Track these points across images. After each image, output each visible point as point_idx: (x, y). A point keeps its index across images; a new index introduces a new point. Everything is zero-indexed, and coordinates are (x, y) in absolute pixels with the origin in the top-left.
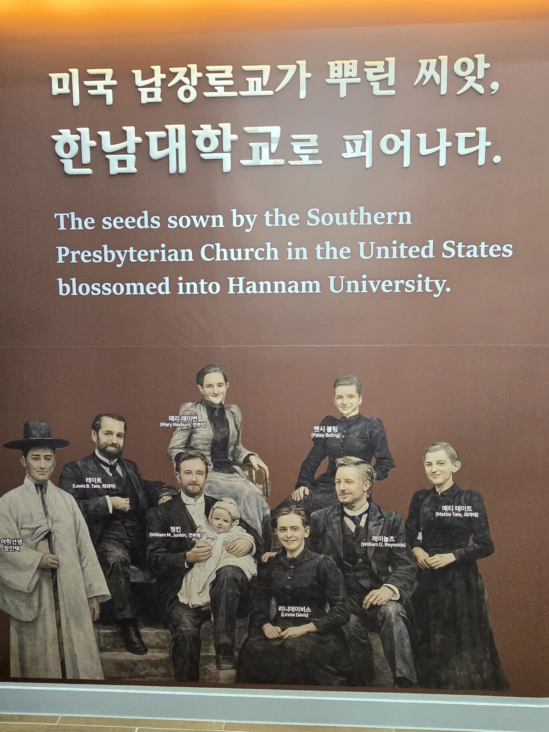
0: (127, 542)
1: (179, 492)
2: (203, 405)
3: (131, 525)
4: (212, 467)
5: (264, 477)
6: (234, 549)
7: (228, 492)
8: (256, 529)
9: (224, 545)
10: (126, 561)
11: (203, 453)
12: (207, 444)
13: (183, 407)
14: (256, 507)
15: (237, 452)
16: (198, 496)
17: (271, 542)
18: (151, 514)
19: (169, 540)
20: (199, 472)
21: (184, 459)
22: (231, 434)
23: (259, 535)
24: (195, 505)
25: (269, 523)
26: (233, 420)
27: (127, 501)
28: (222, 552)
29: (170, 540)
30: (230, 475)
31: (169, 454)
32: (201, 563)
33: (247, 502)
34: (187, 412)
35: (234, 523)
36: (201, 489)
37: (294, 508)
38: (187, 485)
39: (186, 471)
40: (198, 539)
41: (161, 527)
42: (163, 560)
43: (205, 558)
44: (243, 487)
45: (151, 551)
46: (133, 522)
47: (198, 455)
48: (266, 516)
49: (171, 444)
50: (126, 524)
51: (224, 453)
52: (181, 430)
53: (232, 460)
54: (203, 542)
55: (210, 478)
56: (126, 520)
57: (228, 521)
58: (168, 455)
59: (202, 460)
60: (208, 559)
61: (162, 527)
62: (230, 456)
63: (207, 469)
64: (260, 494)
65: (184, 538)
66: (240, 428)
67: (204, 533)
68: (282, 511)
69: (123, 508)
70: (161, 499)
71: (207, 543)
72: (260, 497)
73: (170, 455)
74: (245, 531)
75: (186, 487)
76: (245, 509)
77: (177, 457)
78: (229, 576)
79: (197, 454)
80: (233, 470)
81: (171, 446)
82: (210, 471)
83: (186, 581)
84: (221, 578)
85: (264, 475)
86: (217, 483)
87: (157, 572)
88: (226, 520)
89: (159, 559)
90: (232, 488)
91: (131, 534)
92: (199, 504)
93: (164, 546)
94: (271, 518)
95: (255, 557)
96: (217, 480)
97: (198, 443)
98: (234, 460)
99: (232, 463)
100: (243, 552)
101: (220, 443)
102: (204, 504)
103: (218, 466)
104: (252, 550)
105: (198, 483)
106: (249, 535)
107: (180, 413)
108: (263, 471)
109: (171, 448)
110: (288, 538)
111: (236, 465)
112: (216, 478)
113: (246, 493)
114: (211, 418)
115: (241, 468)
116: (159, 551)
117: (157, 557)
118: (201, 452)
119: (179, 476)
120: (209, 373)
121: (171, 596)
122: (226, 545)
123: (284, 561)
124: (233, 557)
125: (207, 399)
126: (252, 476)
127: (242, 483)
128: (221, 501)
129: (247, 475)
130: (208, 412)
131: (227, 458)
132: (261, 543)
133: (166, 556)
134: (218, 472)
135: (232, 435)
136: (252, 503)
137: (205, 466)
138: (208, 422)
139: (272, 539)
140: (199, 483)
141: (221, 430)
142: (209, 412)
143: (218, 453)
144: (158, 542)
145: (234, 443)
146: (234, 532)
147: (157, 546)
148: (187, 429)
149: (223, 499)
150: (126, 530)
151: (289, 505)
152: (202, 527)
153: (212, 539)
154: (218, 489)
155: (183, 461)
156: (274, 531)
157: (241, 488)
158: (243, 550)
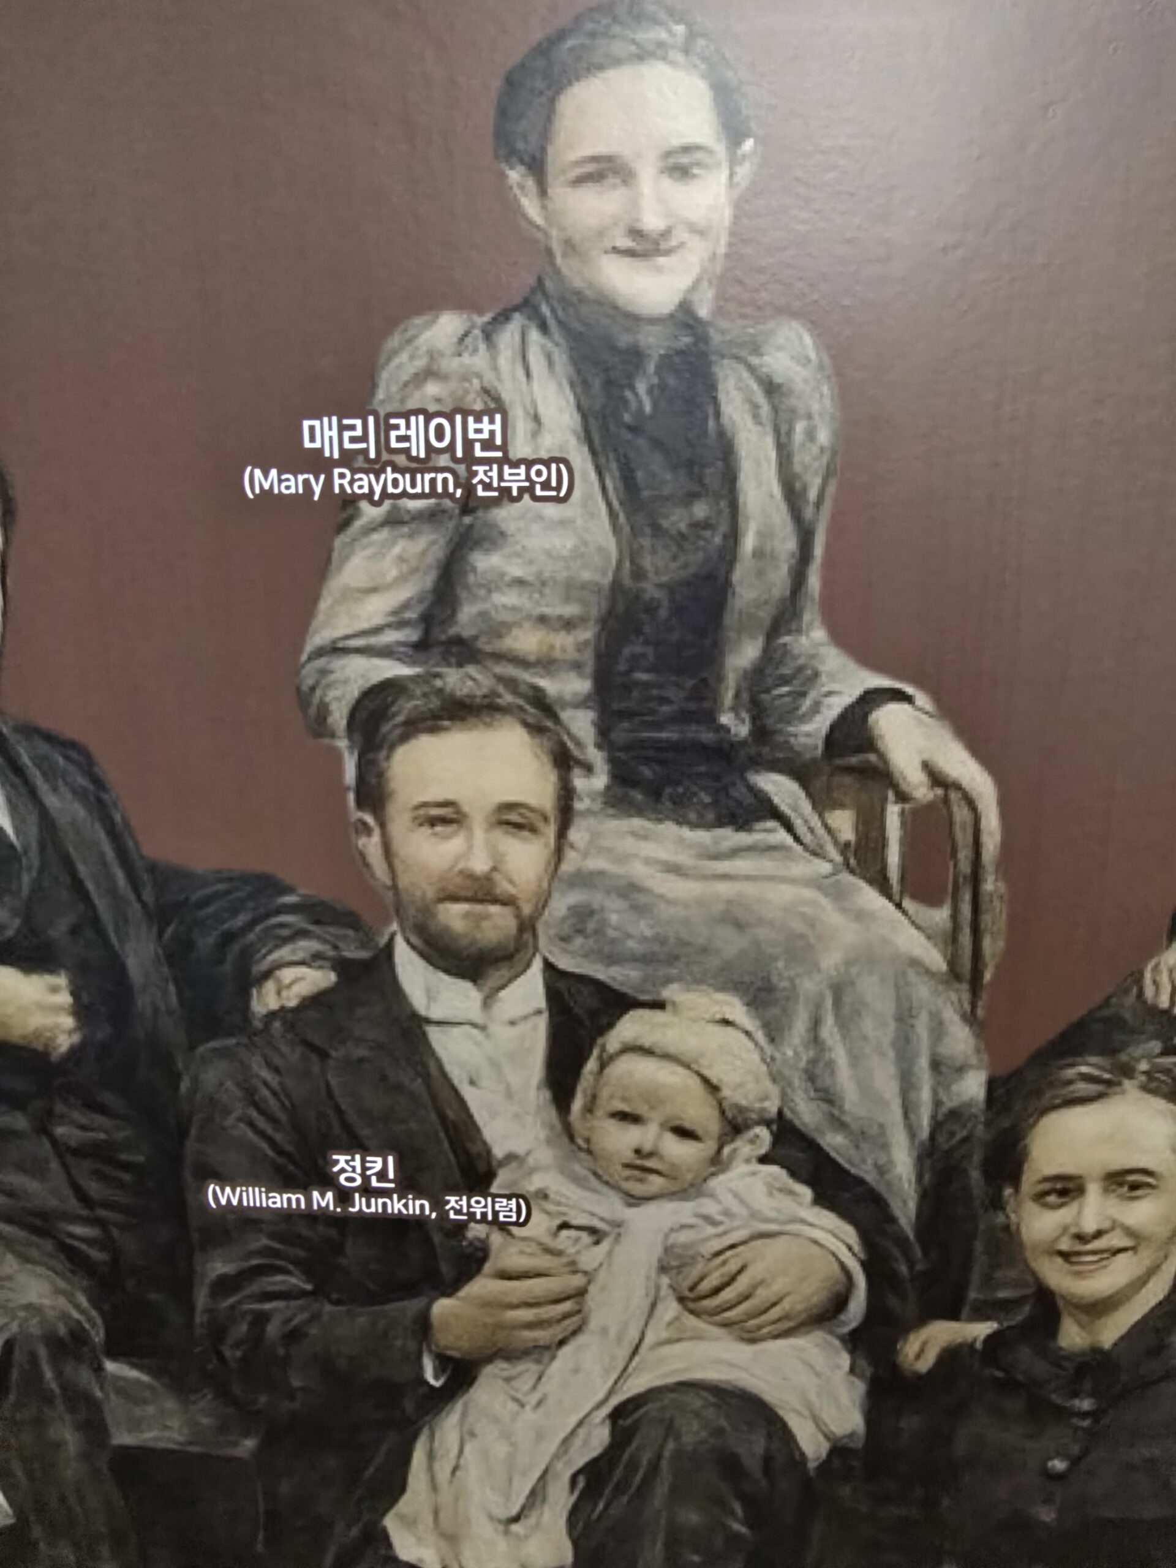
0: (79, 1230)
1: (383, 941)
2: (544, 328)
3: (91, 1135)
4: (600, 781)
5: (964, 855)
6: (727, 1295)
7: (704, 950)
8: (881, 1189)
9: (663, 1269)
10: (78, 1336)
11: (543, 683)
12: (568, 624)
13: (395, 352)
14: (891, 1054)
15: (785, 680)
16: (504, 972)
17: (966, 1266)
18: (211, 1076)
19: (321, 1228)
20: (514, 817)
21: (413, 727)
22: (749, 542)
23: (893, 1220)
24: (483, 1028)
25: (968, 1156)
26: (769, 441)
27: (54, 990)
28: (653, 1306)
29: (333, 1232)
30: (729, 837)
31: (313, 689)
32: (521, 1367)
33: (829, 1020)
34: (432, 389)
35: (738, 1143)
36: (527, 927)
37: (1149, 1057)
38: (431, 894)
39: (425, 805)
40: (503, 1227)
41: (270, 1153)
42: (293, 1336)
43: (542, 1336)
44: (811, 923)
45: (224, 1286)
46: (100, 1120)
47: (508, 698)
48: (954, 1114)
49: (320, 617)
50: (60, 1131)
51: (690, 683)
52: (394, 520)
53: (742, 730)
54: (533, 1248)
55: (585, 855)
56: (60, 1108)
57: (700, 1132)
58: (303, 698)
59: (536, 730)
60: (562, 1343)
61: (280, 1152)
62: (734, 709)
63: (566, 796)
64: (928, 972)
65: (418, 1223)
66: (819, 503)
67: (544, 1195)
68: (1070, 1082)
69: (37, 1034)
70: (270, 986)
71: (558, 1253)
72: (923, 991)
73: (316, 700)
74: (806, 1193)
75: (427, 911)
76: (813, 1062)
77: (363, 715)
78: (688, 1439)
79: (494, 694)
80: (749, 800)
81: (320, 636)
82: (589, 812)
83: (431, 1456)
84: (643, 1449)
85: (963, 838)
86: (630, 890)
87: (263, 1399)
88: (687, 1125)
89: (273, 1330)
90: (739, 926)
91: (94, 1188)
92: (512, 1023)
93: (297, 1262)
94: (988, 1124)
95: (854, 1341)
96: (638, 871)
97: (507, 617)
98: (761, 733)
99: (743, 753)
100: (786, 1317)
101: (663, 613)
102: (542, 1025)
103: (646, 772)
104: (839, 1303)
105: (503, 887)
106: (828, 1219)
107: (380, 395)
108: (961, 814)
109: (320, 652)
110: (1080, 1238)
111: (775, 766)
112: (624, 858)
113: (831, 960)
114: (605, 429)
115: (805, 784)
116: (271, 1288)
117: (260, 1319)
118: (526, 677)
119: (376, 838)
120: (601, 67)
121: (349, 1527)
122: (680, 1268)
123: (1040, 1368)
124: (717, 1339)
125: (577, 283)
126: (882, 843)
127: (808, 893)
128: (659, 1005)
129: (848, 833)
130: (580, 384)
131: (709, 718)
132: (904, 1269)
133: (315, 1317)
134: (640, 812)
135: (759, 553)
136: (868, 1025)
137: (552, 777)
138: (581, 459)
139: (979, 1246)
140: (512, 890)
141: (677, 519)
142: (586, 384)
143: (647, 685)
144: (265, 1241)
145: (766, 615)
146: (736, 1195)
147: (255, 1262)
148: (432, 516)
149: (670, 992)
150: (65, 1166)
151: (1118, 1037)
152: (531, 1161)
153: (592, 1231)
154: (644, 928)
155: (404, 738)
156: (997, 1204)
157: (797, 926)
158: (786, 1305)
